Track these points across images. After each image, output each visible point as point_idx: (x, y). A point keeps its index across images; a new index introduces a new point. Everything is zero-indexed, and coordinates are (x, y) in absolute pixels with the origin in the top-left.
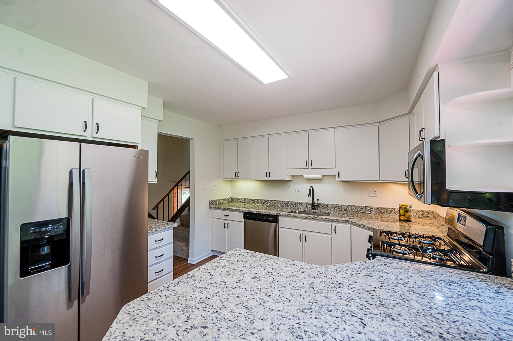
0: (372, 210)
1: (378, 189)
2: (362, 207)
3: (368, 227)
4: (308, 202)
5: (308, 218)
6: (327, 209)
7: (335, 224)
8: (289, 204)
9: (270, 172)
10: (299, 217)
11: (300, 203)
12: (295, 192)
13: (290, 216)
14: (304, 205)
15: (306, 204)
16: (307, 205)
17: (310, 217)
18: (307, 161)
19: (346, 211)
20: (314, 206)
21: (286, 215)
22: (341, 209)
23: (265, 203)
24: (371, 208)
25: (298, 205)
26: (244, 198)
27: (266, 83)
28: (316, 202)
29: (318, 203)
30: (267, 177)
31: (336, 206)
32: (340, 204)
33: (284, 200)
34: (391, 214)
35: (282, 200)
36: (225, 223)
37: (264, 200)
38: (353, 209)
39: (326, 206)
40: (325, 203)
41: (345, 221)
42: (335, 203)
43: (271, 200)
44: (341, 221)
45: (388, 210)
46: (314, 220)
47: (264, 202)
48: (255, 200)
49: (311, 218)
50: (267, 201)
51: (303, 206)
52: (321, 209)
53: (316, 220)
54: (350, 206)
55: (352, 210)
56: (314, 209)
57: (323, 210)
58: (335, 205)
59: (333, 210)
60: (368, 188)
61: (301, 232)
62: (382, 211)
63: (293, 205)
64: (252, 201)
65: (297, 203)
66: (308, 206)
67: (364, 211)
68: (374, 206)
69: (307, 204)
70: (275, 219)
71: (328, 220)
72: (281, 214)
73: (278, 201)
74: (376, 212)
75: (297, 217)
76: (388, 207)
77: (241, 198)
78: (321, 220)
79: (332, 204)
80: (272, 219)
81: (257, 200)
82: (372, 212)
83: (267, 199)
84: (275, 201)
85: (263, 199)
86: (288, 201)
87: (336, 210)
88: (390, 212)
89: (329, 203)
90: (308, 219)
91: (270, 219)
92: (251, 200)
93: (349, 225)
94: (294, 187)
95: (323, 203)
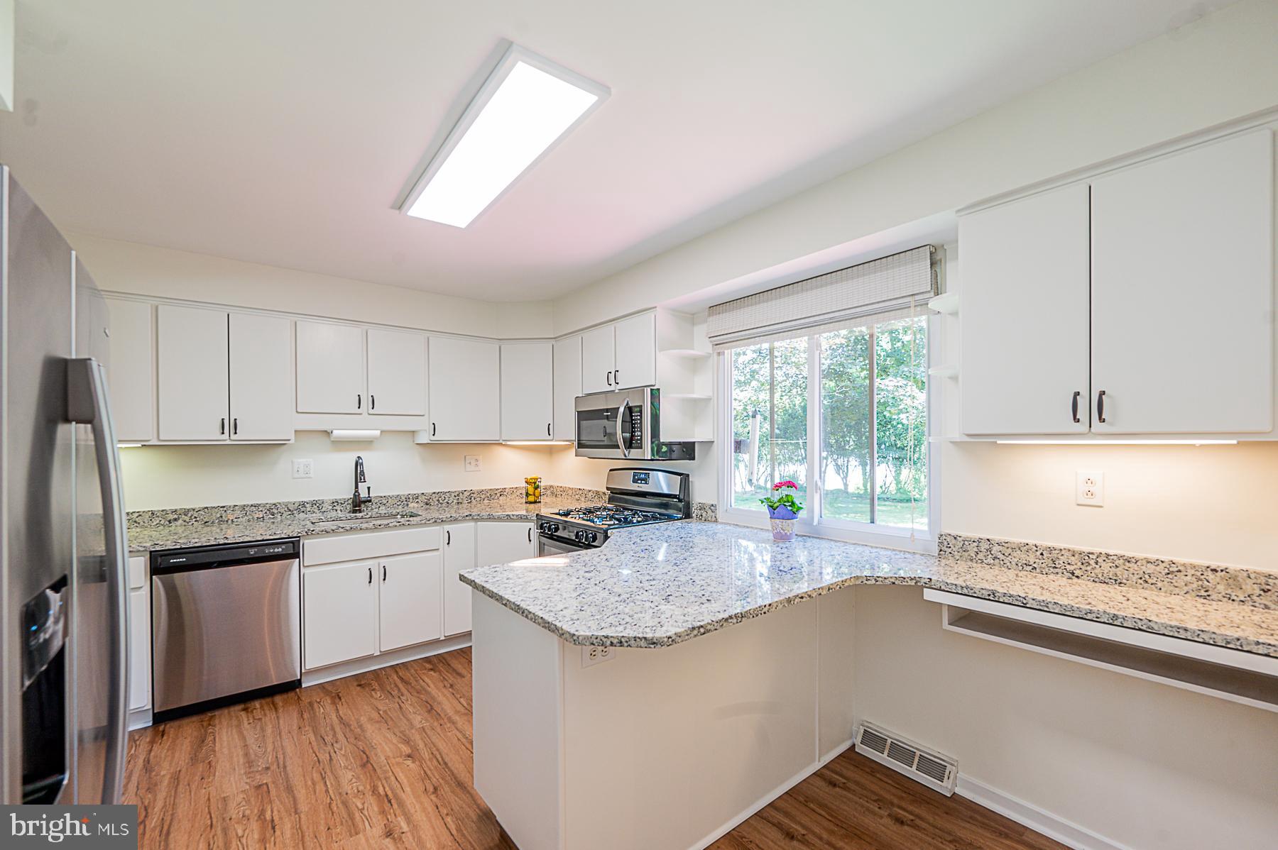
0: (472, 495)
1: (481, 457)
2: (458, 493)
6: (386, 509)
8: (276, 511)
11: (313, 503)
12: (295, 476)
14: (327, 506)
15: (333, 503)
16: (336, 504)
17: (395, 523)
18: (359, 395)
19: (427, 504)
20: (358, 504)
22: (417, 502)
24: (472, 492)
25: (308, 509)
28: (365, 494)
29: (369, 497)
30: (223, 434)
31: (407, 499)
32: (415, 493)
33: (259, 503)
34: (501, 498)
35: (250, 503)
37: (174, 511)
38: (440, 499)
39: (383, 501)
40: (385, 494)
41: (465, 515)
42: (404, 492)
43: (207, 508)
45: (497, 492)
47: (171, 517)
50: (186, 512)
51: (323, 510)
54: (434, 493)
55: (438, 500)
56: (360, 511)
57: (377, 510)
58: (404, 495)
59: (400, 507)
60: (465, 457)
61: (373, 562)
62: (488, 495)
63: (290, 510)
65: (303, 504)
66: (338, 508)
67: (460, 501)
68: (476, 488)
69: (335, 503)
70: (290, 548)
73: (235, 506)
74: (478, 499)
76: (497, 488)
78: (421, 524)
79: (398, 496)
80: (280, 550)
81: (137, 515)
82: (473, 498)
83: (188, 507)
84: (224, 507)
85: (167, 508)
86: (273, 502)
87: (407, 505)
88: (499, 495)
89: (391, 494)
90: (389, 529)
91: (276, 550)
93: (472, 524)
94: (292, 462)
95: (377, 495)
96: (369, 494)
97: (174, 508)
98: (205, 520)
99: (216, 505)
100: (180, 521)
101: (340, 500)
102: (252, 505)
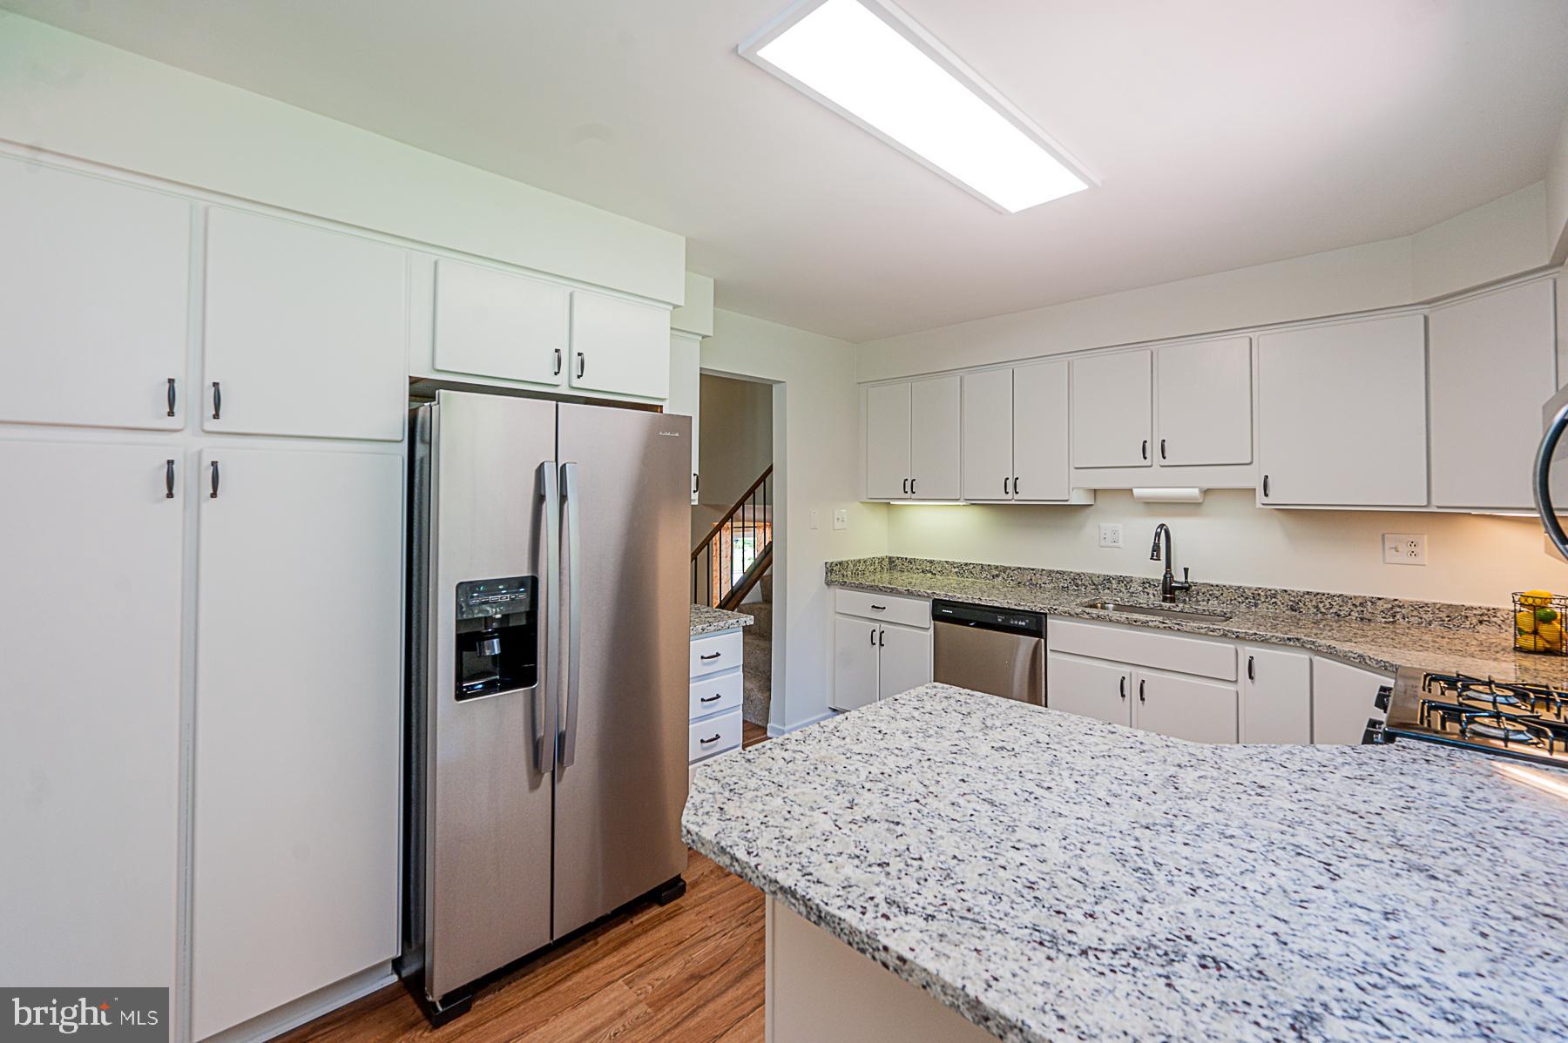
0: (1398, 610)
1: (1426, 537)
2: (1360, 600)
3: (1378, 662)
4: (1150, 577)
5: (1150, 624)
6: (1219, 603)
7: (1248, 650)
8: (1080, 583)
9: (1017, 478)
10: (1118, 622)
11: (1121, 580)
12: (1103, 543)
13: (1087, 616)
14: (1135, 587)
15: (1144, 583)
16: (1147, 585)
17: (1157, 623)
18: (1145, 442)
19: (1293, 609)
20: (1170, 590)
21: (1072, 613)
22: (1275, 603)
23: (997, 576)
24: (1398, 604)
25: (1114, 586)
26: (928, 559)
27: (1013, 212)
28: (1179, 577)
29: (1186, 582)
30: (1007, 493)
31: (1256, 596)
32: (1270, 587)
33: (1064, 570)
34: (1481, 627)
35: (1056, 570)
36: (874, 631)
37: (997, 567)
38: (1321, 605)
39: (1215, 591)
40: (1214, 583)
41: (1288, 639)
42: (1250, 582)
43: (1019, 568)
44: (1273, 640)
45: (1469, 613)
46: (1172, 632)
47: (996, 572)
48: (966, 564)
49: (1162, 626)
50: (1005, 569)
51: (1132, 589)
52: (1197, 601)
53: (1178, 633)
55: (1317, 607)
56: (1172, 600)
57: (1205, 603)
58: (1250, 589)
59: (1243, 605)
60: (1383, 535)
61: (1126, 670)
62: (1443, 615)
63: (1094, 584)
64: (957, 570)
65: (1108, 579)
66: (1150, 591)
67: (1367, 615)
68: (1408, 596)
69: (1146, 583)
70: (1035, 626)
71: (1225, 635)
72: (1056, 609)
73: (1043, 570)
74: (1415, 620)
75: (1110, 621)
76: (1468, 604)
77: (920, 558)
78: (1200, 633)
79: (1239, 588)
80: (1024, 624)
81: (972, 566)
82: (1398, 617)
83: (1006, 565)
84: (1033, 570)
85: (992, 564)
86: (1078, 571)
87: (1256, 605)
89: (1227, 583)
90: (1149, 629)
91: (1020, 623)
92: (952, 564)
93: (1304, 657)
94: (1099, 527)
95: (1205, 582)
96: (1186, 578)
97: (996, 564)
98: (1019, 580)
99: (1027, 567)
100: (1000, 578)
101: (1153, 580)
102: (1057, 572)
